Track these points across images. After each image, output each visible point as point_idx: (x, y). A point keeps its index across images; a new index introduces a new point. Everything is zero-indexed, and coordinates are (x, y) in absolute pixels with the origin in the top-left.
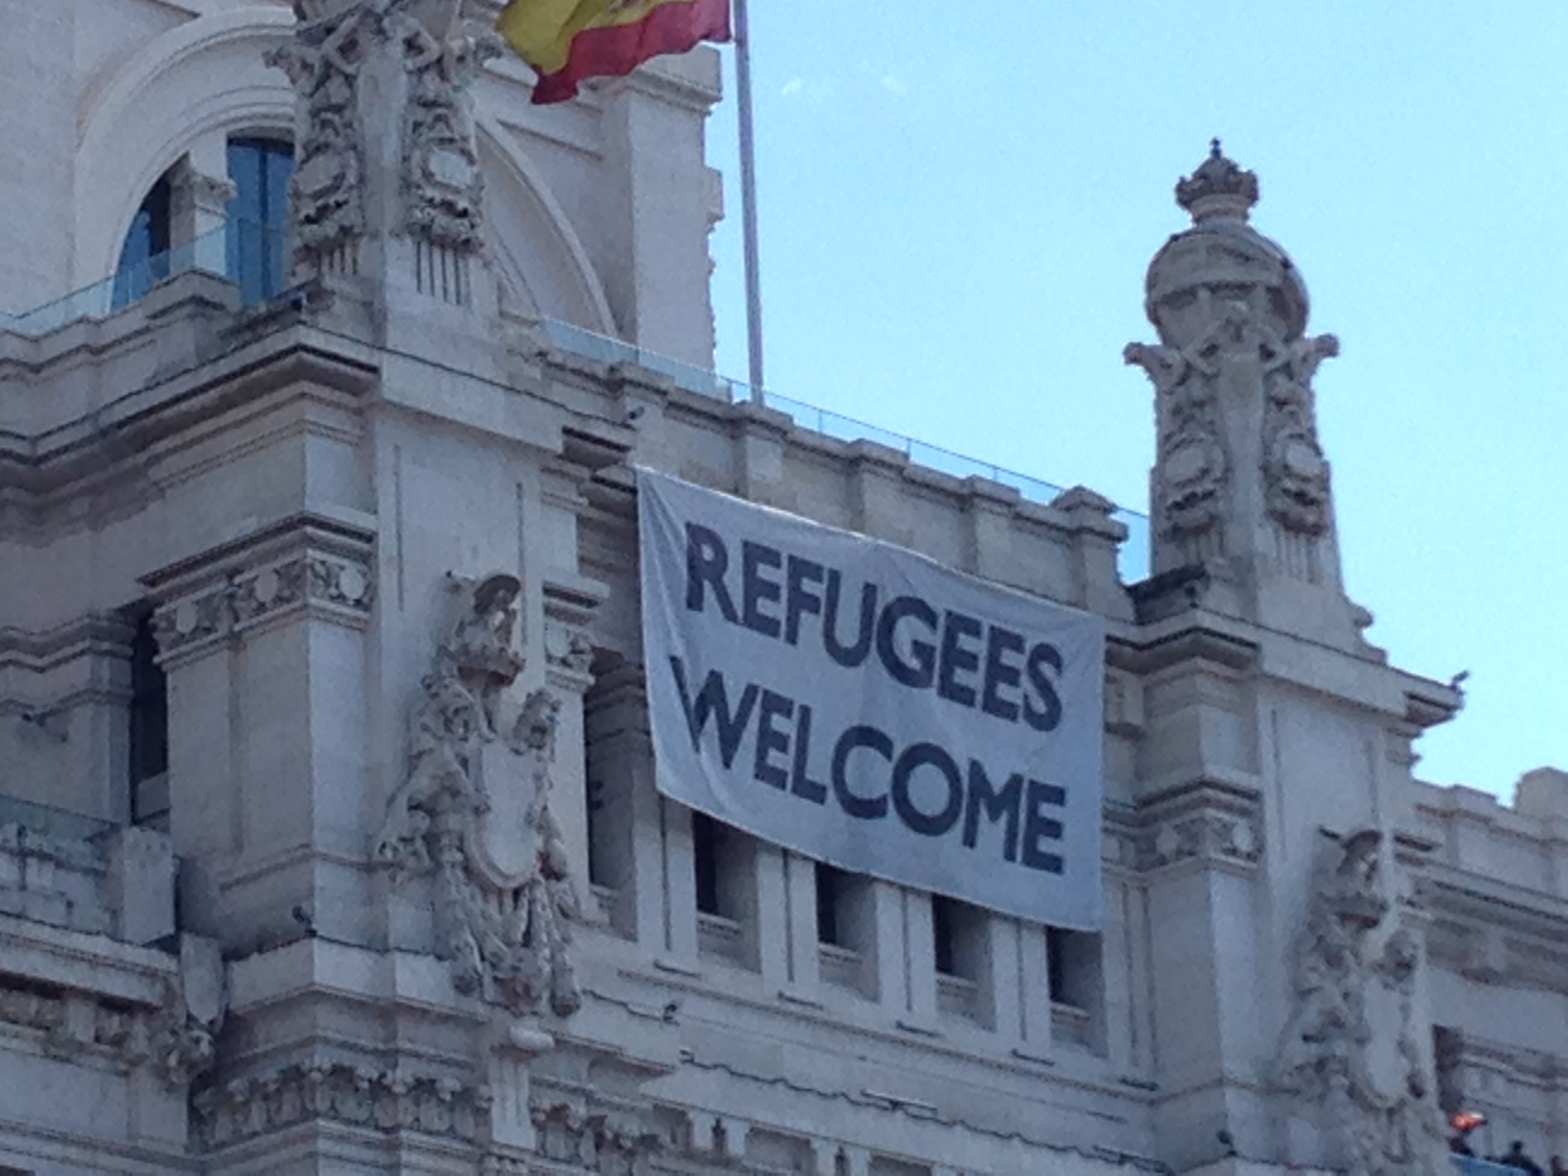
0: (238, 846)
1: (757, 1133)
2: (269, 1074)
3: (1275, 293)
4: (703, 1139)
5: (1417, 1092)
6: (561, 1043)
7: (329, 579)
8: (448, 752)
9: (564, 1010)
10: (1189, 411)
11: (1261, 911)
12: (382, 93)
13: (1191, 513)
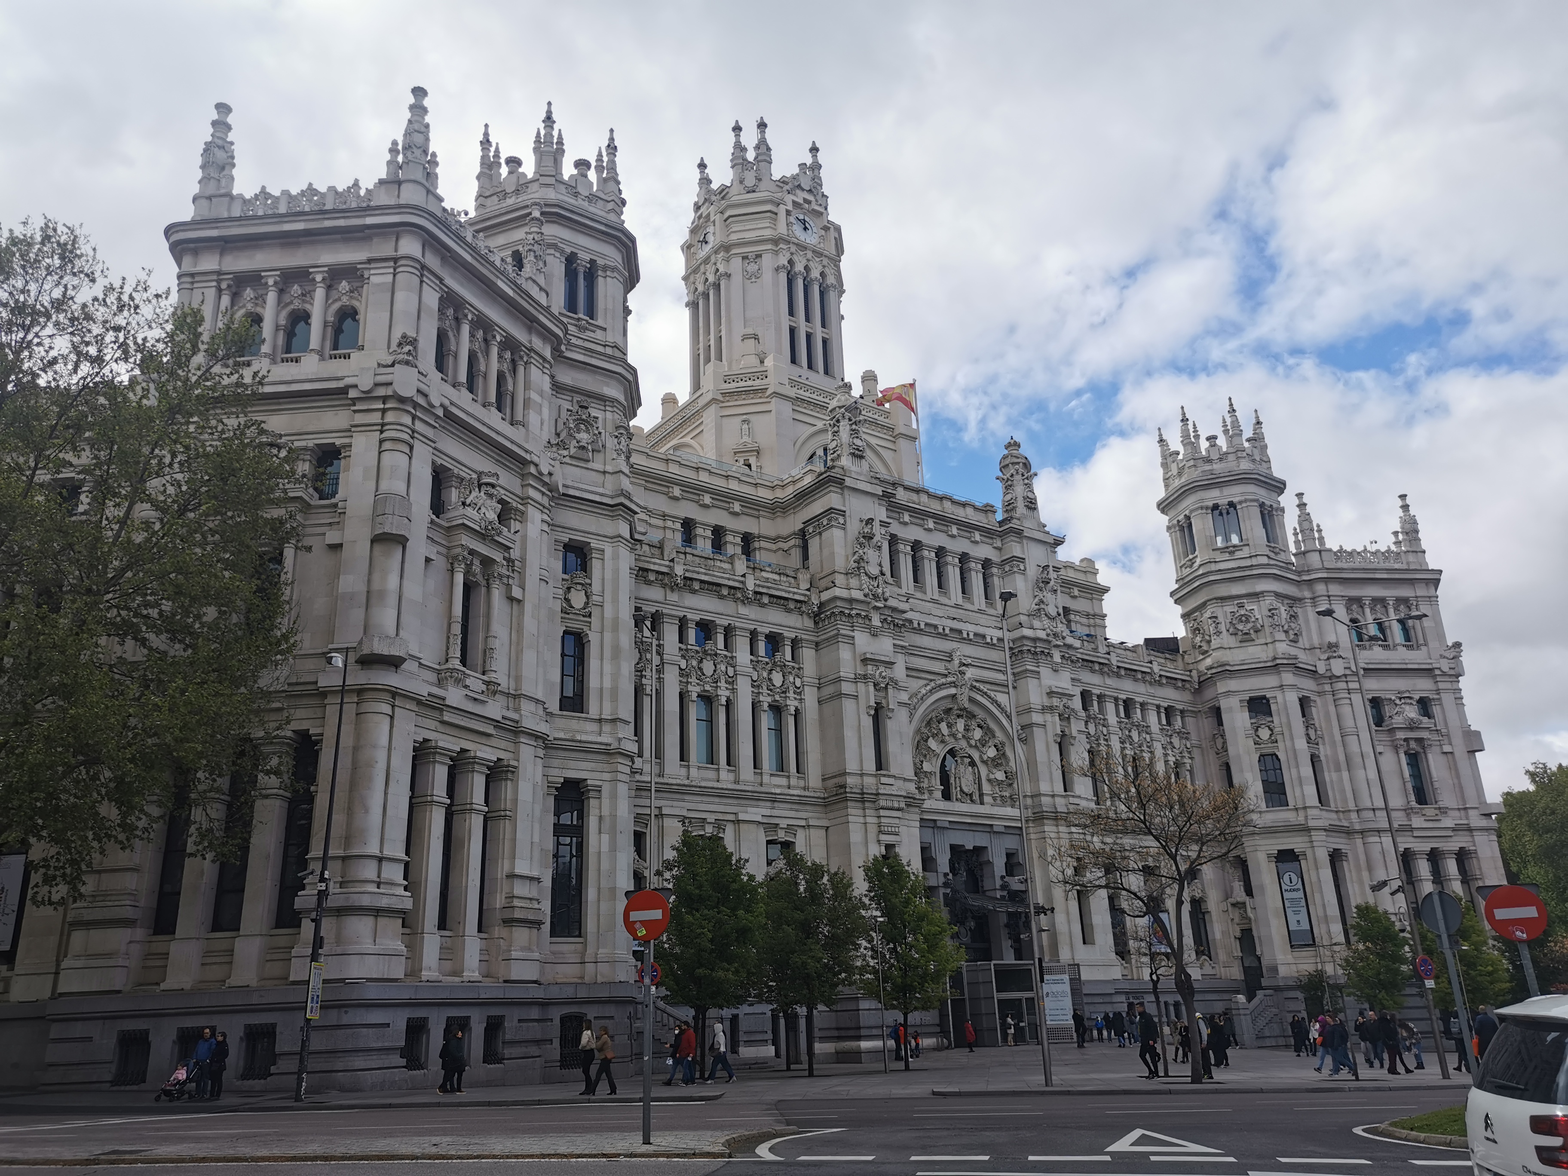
0: (822, 571)
2: (829, 613)
3: (1024, 464)
5: (1059, 615)
6: (885, 606)
7: (837, 519)
8: (861, 552)
9: (886, 600)
10: (1008, 488)
11: (1026, 580)
12: (845, 428)
13: (1009, 507)
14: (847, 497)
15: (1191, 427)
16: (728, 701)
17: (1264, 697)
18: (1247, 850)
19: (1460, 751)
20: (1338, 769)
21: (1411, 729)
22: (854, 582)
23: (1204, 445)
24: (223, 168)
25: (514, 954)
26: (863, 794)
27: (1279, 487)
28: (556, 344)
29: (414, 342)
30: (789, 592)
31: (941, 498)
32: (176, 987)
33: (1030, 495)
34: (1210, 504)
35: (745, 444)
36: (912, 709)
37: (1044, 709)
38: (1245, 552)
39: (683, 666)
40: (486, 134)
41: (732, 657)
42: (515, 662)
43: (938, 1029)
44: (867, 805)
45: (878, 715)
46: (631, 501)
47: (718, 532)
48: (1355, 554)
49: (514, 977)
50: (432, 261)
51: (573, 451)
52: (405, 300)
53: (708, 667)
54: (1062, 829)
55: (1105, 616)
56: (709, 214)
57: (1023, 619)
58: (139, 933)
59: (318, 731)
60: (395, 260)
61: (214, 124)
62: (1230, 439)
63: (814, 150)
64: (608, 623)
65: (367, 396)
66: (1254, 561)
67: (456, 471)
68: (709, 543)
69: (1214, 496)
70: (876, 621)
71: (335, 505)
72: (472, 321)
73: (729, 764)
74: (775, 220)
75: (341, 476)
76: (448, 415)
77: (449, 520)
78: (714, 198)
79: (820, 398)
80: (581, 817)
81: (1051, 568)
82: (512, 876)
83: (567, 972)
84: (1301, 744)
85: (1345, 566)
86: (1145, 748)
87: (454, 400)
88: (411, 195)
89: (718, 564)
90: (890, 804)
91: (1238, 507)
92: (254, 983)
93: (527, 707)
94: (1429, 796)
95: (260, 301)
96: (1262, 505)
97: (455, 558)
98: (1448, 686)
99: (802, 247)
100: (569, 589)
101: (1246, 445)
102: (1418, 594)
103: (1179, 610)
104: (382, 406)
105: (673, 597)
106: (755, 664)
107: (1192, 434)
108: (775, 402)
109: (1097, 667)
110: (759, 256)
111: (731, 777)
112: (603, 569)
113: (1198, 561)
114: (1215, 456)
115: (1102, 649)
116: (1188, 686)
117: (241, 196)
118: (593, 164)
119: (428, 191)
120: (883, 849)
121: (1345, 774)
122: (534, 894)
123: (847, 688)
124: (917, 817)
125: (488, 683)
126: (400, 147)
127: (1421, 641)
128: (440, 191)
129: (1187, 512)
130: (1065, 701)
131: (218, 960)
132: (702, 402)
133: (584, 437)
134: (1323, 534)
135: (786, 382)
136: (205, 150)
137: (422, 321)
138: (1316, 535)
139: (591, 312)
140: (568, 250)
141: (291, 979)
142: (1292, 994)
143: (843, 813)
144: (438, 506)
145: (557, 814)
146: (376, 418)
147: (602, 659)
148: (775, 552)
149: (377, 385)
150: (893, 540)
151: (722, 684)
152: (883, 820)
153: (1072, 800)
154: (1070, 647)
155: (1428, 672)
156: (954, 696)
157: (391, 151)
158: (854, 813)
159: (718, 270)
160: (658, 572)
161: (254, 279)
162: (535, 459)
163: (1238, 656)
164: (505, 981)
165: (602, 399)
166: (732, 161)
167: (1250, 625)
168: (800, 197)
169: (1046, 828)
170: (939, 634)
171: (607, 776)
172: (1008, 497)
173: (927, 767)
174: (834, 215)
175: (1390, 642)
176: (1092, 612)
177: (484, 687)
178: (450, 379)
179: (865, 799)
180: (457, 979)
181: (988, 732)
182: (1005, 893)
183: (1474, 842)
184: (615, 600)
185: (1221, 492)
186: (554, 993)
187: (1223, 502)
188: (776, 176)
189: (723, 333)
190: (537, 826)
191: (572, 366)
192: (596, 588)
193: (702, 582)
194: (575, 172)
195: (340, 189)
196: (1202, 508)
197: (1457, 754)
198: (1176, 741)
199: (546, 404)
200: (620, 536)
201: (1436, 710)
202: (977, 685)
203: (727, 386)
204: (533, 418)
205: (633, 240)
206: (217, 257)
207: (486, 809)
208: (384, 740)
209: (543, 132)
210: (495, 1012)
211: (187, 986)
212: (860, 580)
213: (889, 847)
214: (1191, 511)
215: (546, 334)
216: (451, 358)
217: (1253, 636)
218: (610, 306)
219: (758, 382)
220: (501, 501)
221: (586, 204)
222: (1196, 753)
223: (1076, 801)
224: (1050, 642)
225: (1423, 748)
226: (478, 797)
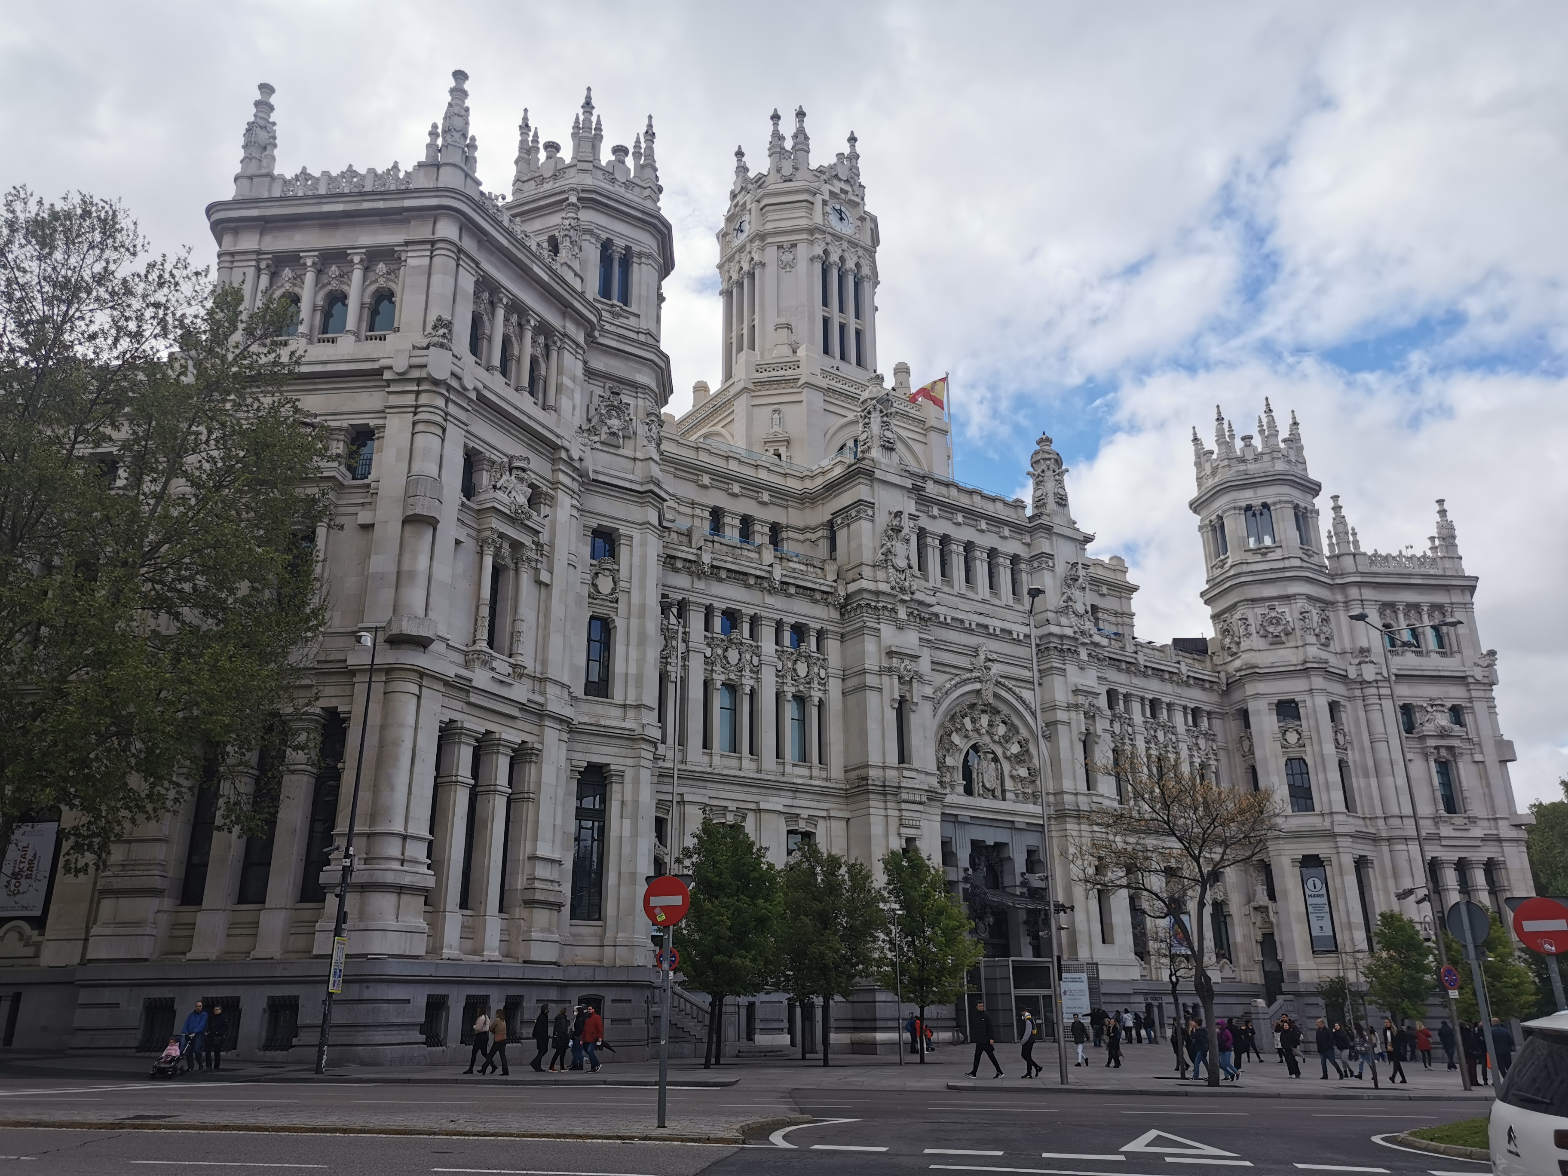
0: (849, 563)
1: (953, 619)
2: (855, 605)
3: (1056, 460)
6: (912, 600)
7: (866, 512)
8: (889, 544)
9: (913, 593)
10: (1039, 483)
11: (1054, 577)
12: (876, 420)
13: (1039, 503)
14: (876, 488)
15: (1226, 426)
16: (752, 690)
17: (1293, 701)
18: (1271, 854)
19: (1491, 759)
20: (1366, 775)
21: (1441, 736)
22: (881, 574)
23: (1239, 444)
24: (265, 148)
25: (535, 935)
26: (885, 786)
27: (1315, 489)
28: (590, 329)
29: (448, 325)
30: (816, 583)
31: (971, 493)
32: (201, 956)
33: (1061, 491)
34: (1244, 504)
35: (775, 434)
36: (936, 704)
37: (1070, 707)
38: (1278, 554)
39: (708, 654)
40: (525, 119)
41: (757, 647)
42: (542, 647)
43: (954, 1024)
44: (889, 797)
45: (902, 708)
46: (661, 488)
47: (747, 522)
48: (1390, 559)
49: (534, 958)
50: (469, 245)
51: (604, 437)
52: (441, 283)
53: (733, 655)
54: (1083, 827)
55: (1134, 614)
56: (745, 203)
57: (1050, 615)
58: (167, 903)
59: (347, 709)
60: (433, 243)
61: (257, 104)
62: (1266, 440)
63: (852, 139)
64: (634, 609)
65: (402, 378)
66: (1287, 563)
67: (487, 454)
68: (737, 533)
69: (1247, 497)
70: (902, 614)
71: (368, 486)
72: (506, 306)
73: (751, 753)
74: (812, 209)
75: (375, 456)
76: (481, 398)
77: (480, 503)
78: (750, 186)
79: (852, 389)
80: (603, 801)
81: (1080, 566)
82: (533, 858)
83: (586, 955)
84: (1329, 749)
85: (1380, 570)
86: (1170, 749)
87: (488, 384)
88: (449, 178)
89: (746, 553)
90: (911, 798)
91: (1272, 508)
92: (278, 956)
93: (552, 690)
94: (1459, 805)
95: (298, 282)
96: (1296, 507)
97: (484, 540)
98: (1481, 694)
99: (838, 237)
100: (597, 574)
101: (1282, 445)
102: (1454, 601)
103: (1208, 610)
104: (416, 388)
105: (700, 585)
106: (780, 654)
107: (1227, 434)
108: (806, 395)
109: (1124, 666)
110: (794, 246)
111: (753, 766)
112: (631, 555)
113: (1230, 562)
114: (1250, 456)
115: (1130, 648)
116: (1215, 687)
117: (282, 177)
118: (631, 150)
119: (467, 175)
120: (904, 842)
121: (1373, 781)
122: (555, 876)
123: (871, 680)
124: (939, 812)
125: (514, 666)
126: (440, 131)
127: (1455, 648)
128: (478, 175)
129: (1220, 513)
130: (1090, 699)
131: (244, 931)
132: (733, 391)
133: (615, 423)
134: (1358, 537)
135: (818, 372)
136: (248, 130)
137: (457, 304)
138: (1351, 538)
139: (625, 298)
140: (604, 236)
141: (314, 953)
142: (1312, 1000)
143: (864, 805)
144: (469, 489)
145: (580, 798)
146: (410, 400)
147: (628, 645)
148: (803, 542)
149: (411, 367)
150: (922, 533)
151: (747, 673)
152: (904, 813)
153: (1095, 799)
154: (1097, 645)
155: (1461, 680)
156: (978, 691)
157: (431, 134)
158: (875, 804)
159: (752, 259)
160: (685, 560)
161: (292, 259)
162: (566, 444)
163: (1267, 658)
164: (525, 962)
165: (635, 386)
166: (769, 149)
167: (1281, 628)
168: (837, 186)
169: (1068, 826)
170: (966, 628)
171: (630, 762)
172: (1039, 493)
173: (949, 761)
174: (871, 206)
175: (1424, 649)
176: (1120, 610)
177: (510, 670)
178: (483, 363)
179: (886, 791)
180: (477, 958)
181: (1013, 729)
182: (1025, 890)
183: (1503, 852)
184: (643, 587)
185: (1255, 492)
186: (573, 975)
187: (1257, 502)
188: (814, 165)
189: (756, 322)
190: (559, 809)
191: (604, 351)
192: (623, 574)
193: (729, 570)
194: (613, 158)
195: (380, 172)
196: (1235, 508)
197: (1487, 763)
198: (1202, 742)
199: (578, 389)
200: (649, 523)
201: (1468, 718)
202: (1003, 680)
203: (759, 375)
204: (565, 404)
205: (668, 227)
206: (257, 237)
207: (510, 791)
208: (411, 720)
209: (581, 118)
210: (514, 991)
211: (213, 957)
212: (887, 573)
213: (910, 840)
214: (1224, 512)
215: (580, 320)
216: (485, 342)
217: (1284, 638)
218: (644, 293)
219: (790, 372)
220: (531, 486)
221: (622, 191)
222: (1222, 755)
223: (1099, 800)
224: (1077, 639)
225: (1454, 756)
226: (502, 779)
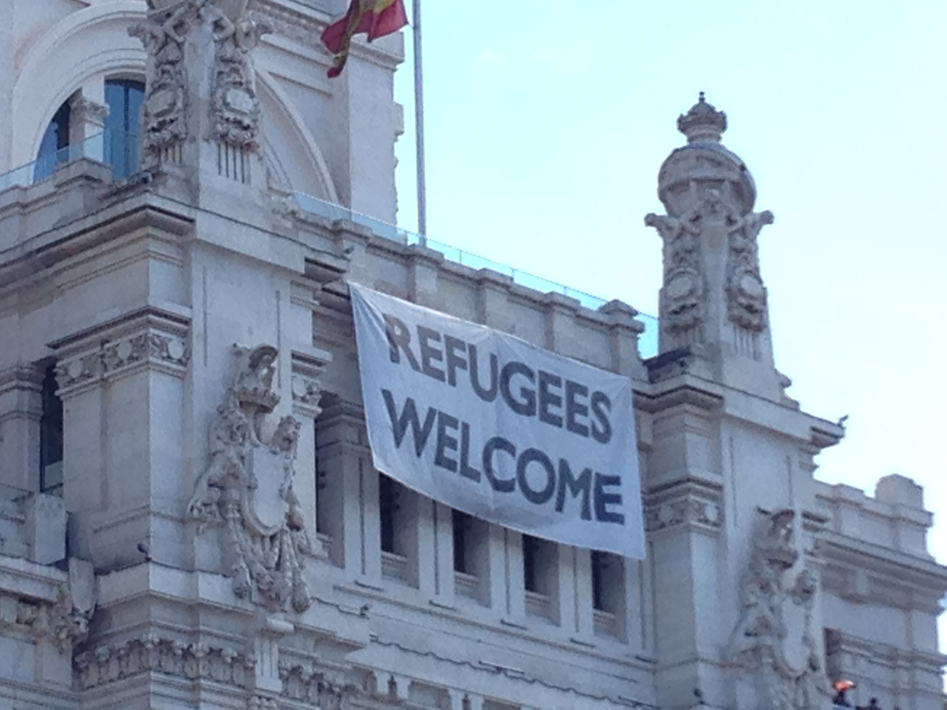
0: (105, 505)
2: (121, 643)
3: (736, 185)
4: (383, 688)
5: (814, 667)
7: (163, 346)
8: (232, 452)
9: (300, 609)
10: (682, 254)
11: (720, 556)
12: (201, 56)
13: (682, 316)
22: (205, 549)
70: (267, 676)
172: (681, 285)
212: (225, 545)
